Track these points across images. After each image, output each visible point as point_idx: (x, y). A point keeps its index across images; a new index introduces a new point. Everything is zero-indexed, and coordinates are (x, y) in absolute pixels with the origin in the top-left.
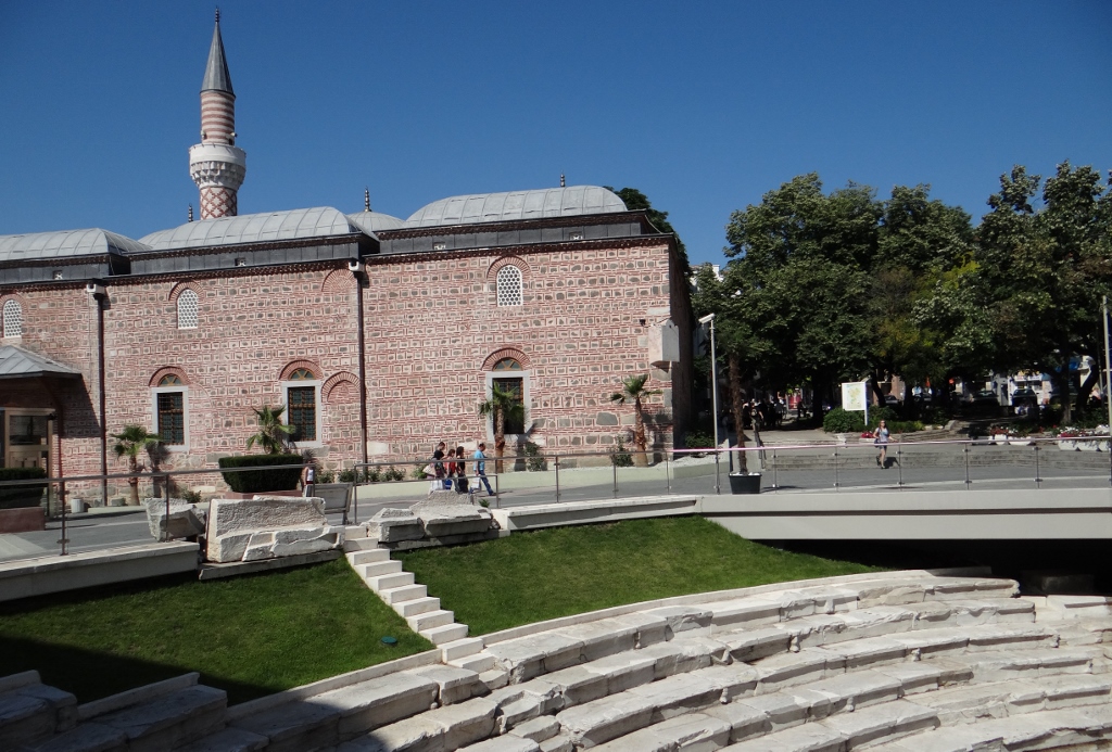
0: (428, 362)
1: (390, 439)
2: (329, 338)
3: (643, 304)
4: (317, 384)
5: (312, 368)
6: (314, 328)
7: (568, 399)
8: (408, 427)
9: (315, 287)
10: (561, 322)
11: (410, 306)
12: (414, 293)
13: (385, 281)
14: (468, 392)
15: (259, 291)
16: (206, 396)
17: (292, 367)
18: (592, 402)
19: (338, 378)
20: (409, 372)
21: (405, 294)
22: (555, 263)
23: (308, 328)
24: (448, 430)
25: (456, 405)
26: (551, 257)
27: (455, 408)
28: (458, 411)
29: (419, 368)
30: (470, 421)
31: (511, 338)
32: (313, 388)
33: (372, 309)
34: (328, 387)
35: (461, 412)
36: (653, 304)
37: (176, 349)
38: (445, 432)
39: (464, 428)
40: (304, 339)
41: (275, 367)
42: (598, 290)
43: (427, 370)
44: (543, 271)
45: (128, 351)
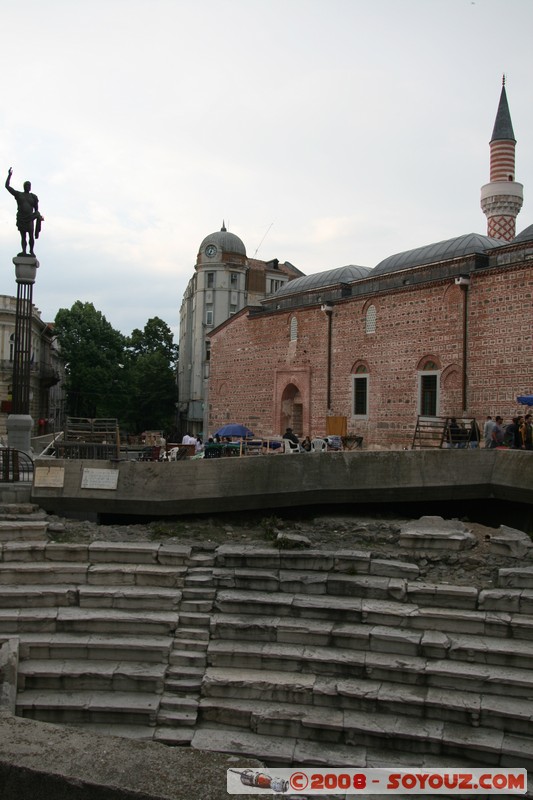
0: (508, 356)
2: (446, 338)
4: (437, 373)
5: (435, 361)
6: (438, 330)
9: (439, 299)
11: (498, 310)
12: (501, 299)
13: (481, 291)
15: (408, 304)
16: (378, 381)
17: (425, 361)
19: (450, 369)
20: (495, 364)
21: (494, 301)
23: (434, 330)
29: (502, 361)
32: (435, 377)
33: (473, 314)
34: (445, 375)
37: (364, 347)
40: (432, 339)
41: (414, 360)
43: (507, 362)
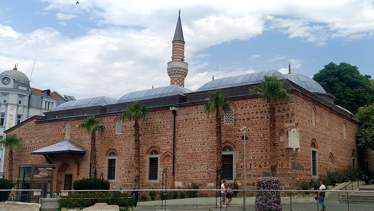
0: (198, 148)
1: (183, 180)
2: (164, 138)
3: (282, 122)
4: (158, 156)
5: (158, 150)
6: (159, 133)
7: (251, 164)
8: (189, 175)
9: (160, 117)
10: (249, 130)
11: (192, 124)
12: (194, 119)
13: (184, 114)
14: (212, 161)
16: (123, 161)
17: (151, 150)
18: (260, 166)
19: (166, 154)
20: (191, 152)
21: (190, 119)
22: (247, 105)
23: (157, 134)
24: (204, 177)
25: (207, 166)
26: (245, 102)
27: (207, 168)
28: (208, 169)
29: (194, 150)
30: (212, 173)
31: (229, 137)
32: (157, 158)
33: (179, 125)
34: (163, 157)
35: (209, 170)
36: (287, 122)
37: (115, 142)
38: (203, 178)
39: (210, 176)
40: (155, 138)
42: (264, 116)
43: (197, 151)
44: (242, 108)
45: (100, 143)
